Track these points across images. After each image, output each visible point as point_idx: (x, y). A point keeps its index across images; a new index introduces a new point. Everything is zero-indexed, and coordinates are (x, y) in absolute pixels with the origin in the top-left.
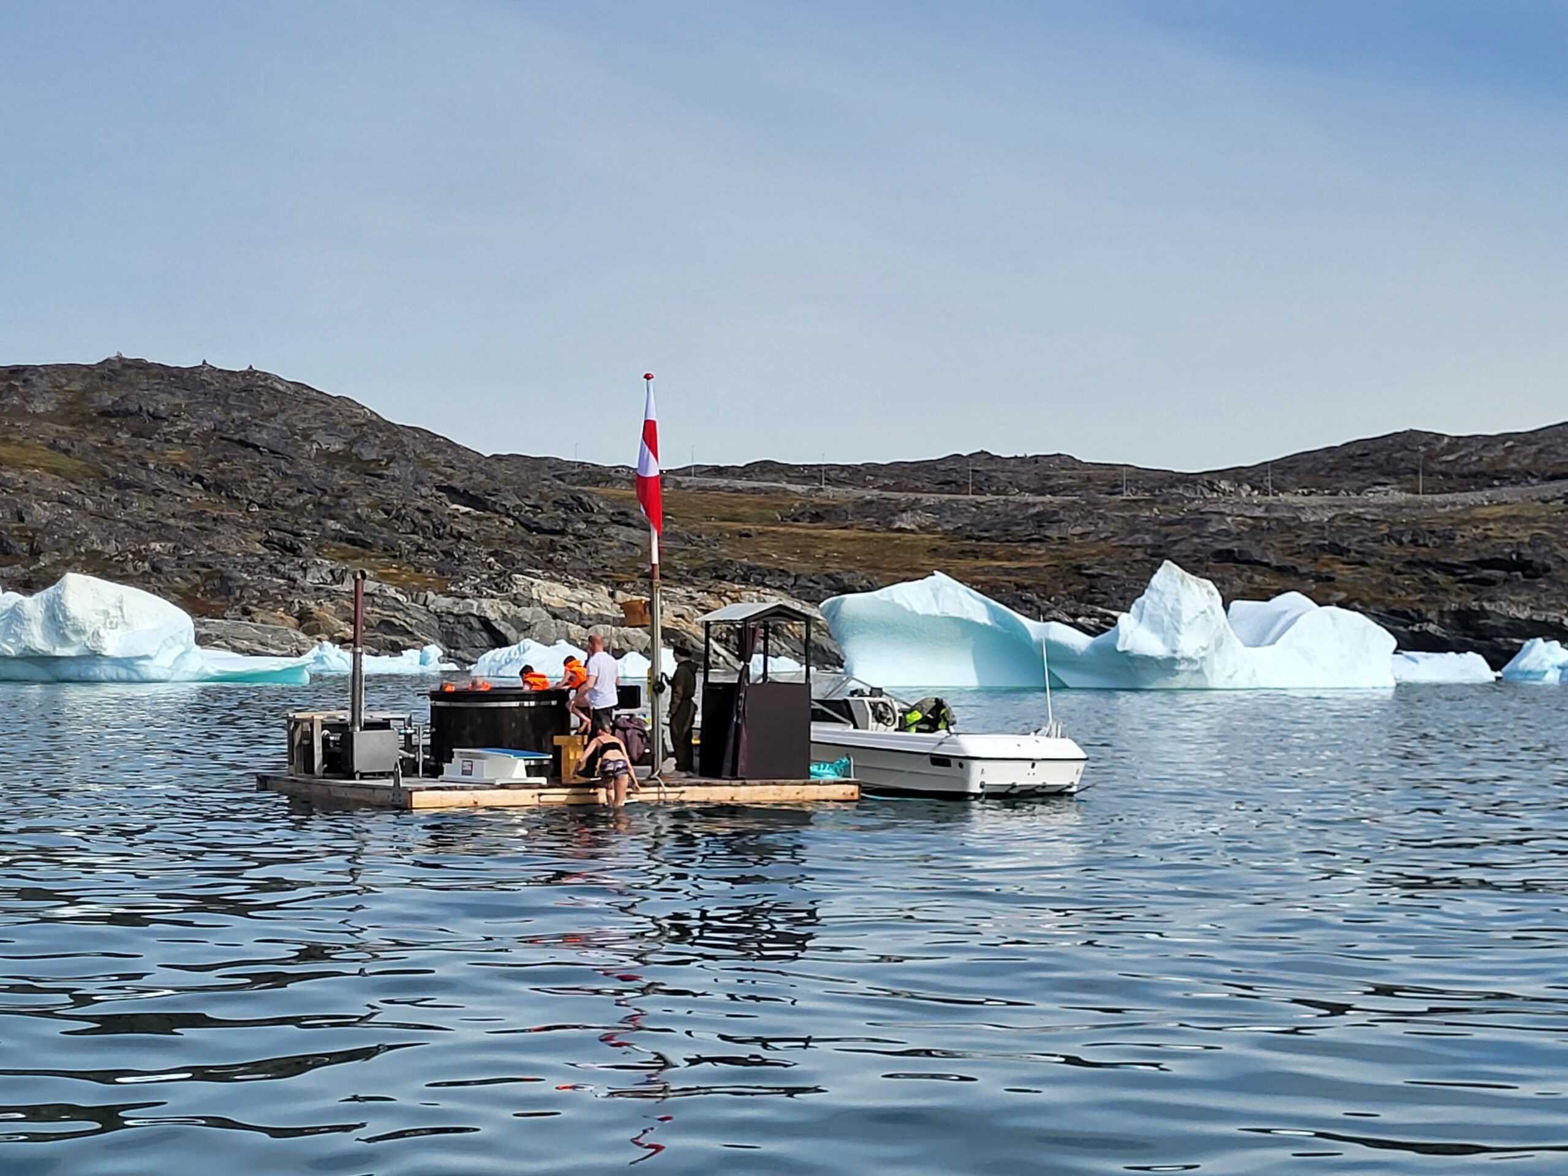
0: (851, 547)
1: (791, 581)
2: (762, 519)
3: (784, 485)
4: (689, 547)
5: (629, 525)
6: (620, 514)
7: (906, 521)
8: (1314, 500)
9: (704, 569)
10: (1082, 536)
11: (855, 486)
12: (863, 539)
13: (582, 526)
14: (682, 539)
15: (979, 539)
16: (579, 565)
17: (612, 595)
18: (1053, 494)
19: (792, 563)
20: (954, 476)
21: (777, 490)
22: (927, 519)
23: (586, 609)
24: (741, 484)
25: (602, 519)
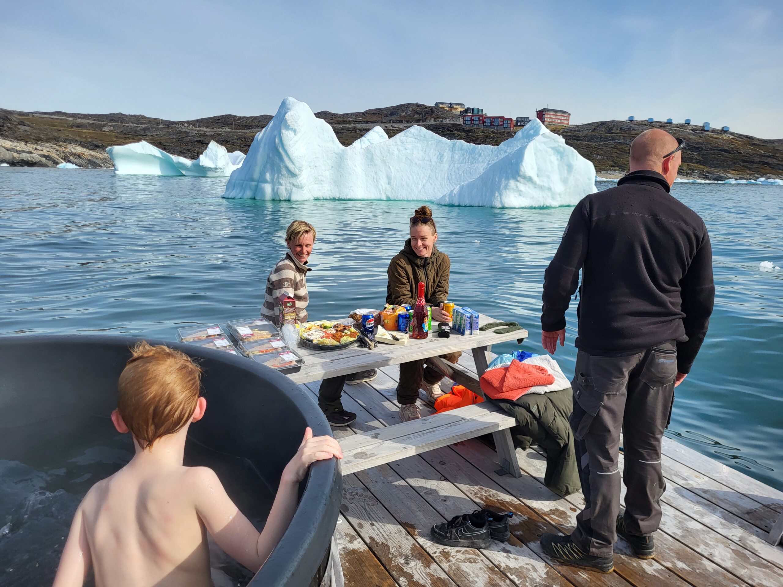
0: (92, 135)
1: (79, 143)
2: (62, 127)
3: (65, 118)
4: (44, 132)
5: (25, 125)
6: (21, 122)
7: (106, 129)
8: (209, 129)
9: (51, 139)
10: (156, 135)
11: (86, 119)
12: (94, 133)
13: (9, 125)
14: (42, 130)
15: (128, 135)
16: (12, 136)
17: (26, 145)
18: (141, 124)
19: (76, 138)
20: (114, 118)
21: (64, 119)
22: (112, 129)
23: (18, 148)
24: (53, 117)
25: (15, 123)
